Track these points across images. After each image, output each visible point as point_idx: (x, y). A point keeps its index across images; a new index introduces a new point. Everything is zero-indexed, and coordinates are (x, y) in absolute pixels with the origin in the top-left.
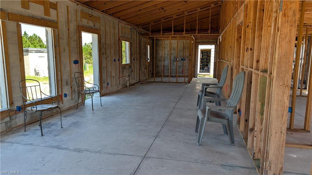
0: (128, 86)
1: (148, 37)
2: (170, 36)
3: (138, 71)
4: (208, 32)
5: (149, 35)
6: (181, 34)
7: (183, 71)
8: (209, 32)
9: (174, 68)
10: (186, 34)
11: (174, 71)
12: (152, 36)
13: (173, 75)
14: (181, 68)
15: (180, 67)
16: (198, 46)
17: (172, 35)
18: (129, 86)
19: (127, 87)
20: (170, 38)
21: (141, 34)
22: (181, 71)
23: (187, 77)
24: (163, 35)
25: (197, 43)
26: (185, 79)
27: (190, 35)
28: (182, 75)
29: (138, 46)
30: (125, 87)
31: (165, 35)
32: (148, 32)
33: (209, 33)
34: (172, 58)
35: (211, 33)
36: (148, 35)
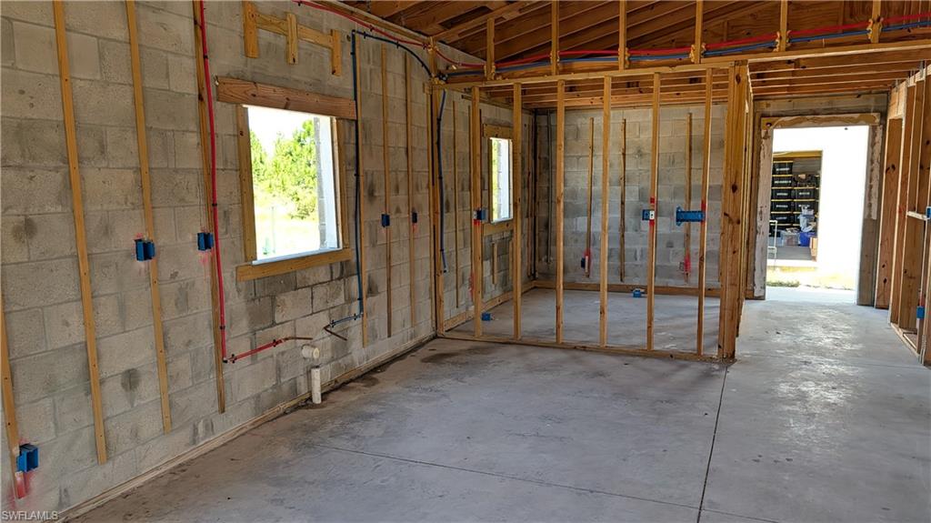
0: (317, 399)
1: (480, 89)
2: (607, 77)
3: (424, 281)
4: (861, 37)
5: (485, 79)
6: (675, 60)
7: (686, 264)
8: (873, 30)
9: (638, 248)
10: (705, 55)
11: (638, 262)
12: (501, 82)
13: (636, 282)
14: (679, 248)
15: (670, 245)
16: (769, 137)
17: (616, 68)
18: (324, 395)
19: (307, 403)
20: (607, 88)
21: (440, 75)
22: (676, 262)
23: (711, 293)
24: (564, 72)
25: (764, 120)
26: (700, 303)
27: (737, 63)
28: (680, 283)
29: (422, 141)
30: (296, 408)
31: (576, 72)
32: (477, 61)
33: (869, 42)
34: (632, 199)
35: (882, 41)
36: (479, 76)
